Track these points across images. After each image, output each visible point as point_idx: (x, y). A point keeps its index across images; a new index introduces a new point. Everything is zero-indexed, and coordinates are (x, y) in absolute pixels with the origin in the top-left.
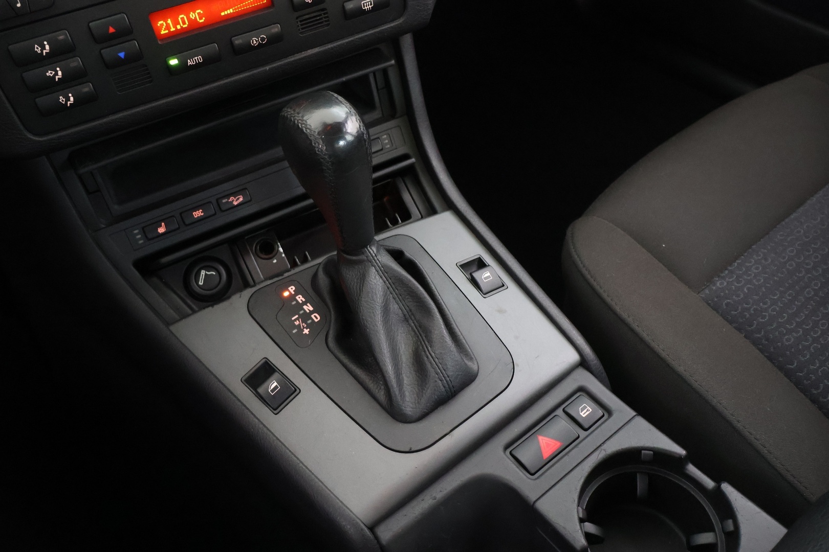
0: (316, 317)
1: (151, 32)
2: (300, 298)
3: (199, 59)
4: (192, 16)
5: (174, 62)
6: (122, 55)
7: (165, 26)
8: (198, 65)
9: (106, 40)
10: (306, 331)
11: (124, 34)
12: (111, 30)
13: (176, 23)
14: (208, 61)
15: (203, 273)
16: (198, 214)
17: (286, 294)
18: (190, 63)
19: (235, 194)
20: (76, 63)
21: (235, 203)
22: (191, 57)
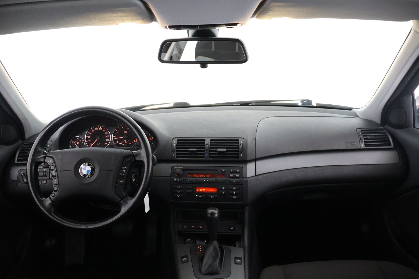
0: (201, 253)
1: (195, 190)
2: (200, 249)
3: (201, 197)
4: (203, 190)
5: (197, 196)
6: (189, 192)
7: (198, 190)
8: (200, 198)
9: (188, 189)
10: (197, 254)
11: (191, 189)
12: (189, 188)
13: (200, 190)
14: (202, 197)
15: (189, 239)
16: (193, 227)
17: (199, 247)
18: (199, 197)
19: (201, 226)
20: (182, 191)
21: (201, 228)
22: (200, 196)
